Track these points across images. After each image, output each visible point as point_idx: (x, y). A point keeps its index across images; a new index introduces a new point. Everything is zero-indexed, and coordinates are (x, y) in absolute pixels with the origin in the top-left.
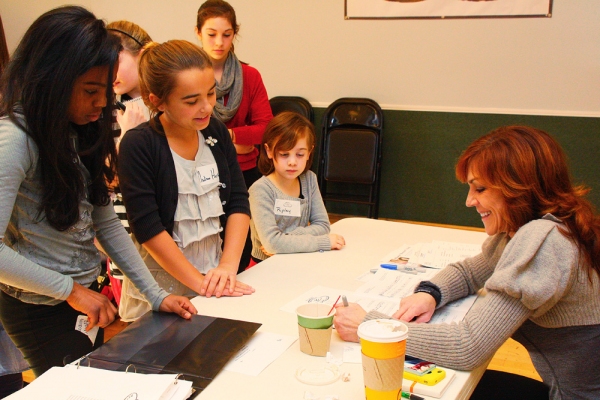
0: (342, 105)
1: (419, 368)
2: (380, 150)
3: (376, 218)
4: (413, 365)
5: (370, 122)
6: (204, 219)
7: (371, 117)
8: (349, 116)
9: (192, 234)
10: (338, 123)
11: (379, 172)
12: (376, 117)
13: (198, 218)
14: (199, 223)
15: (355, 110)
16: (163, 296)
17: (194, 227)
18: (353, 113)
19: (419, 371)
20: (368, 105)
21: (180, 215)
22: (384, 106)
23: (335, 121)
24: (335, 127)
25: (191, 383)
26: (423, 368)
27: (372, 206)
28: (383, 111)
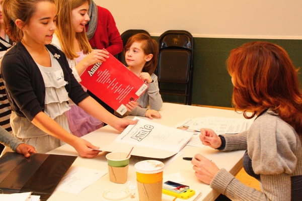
0: (169, 35)
1: (179, 189)
2: (192, 62)
3: (190, 104)
4: (175, 188)
5: (186, 45)
6: (61, 102)
7: (186, 42)
8: (173, 42)
9: (56, 112)
10: (166, 46)
11: (191, 76)
12: (189, 42)
13: (57, 101)
14: (59, 104)
15: (177, 38)
16: (19, 143)
17: (56, 107)
18: (175, 40)
19: (178, 191)
20: (185, 35)
21: (48, 100)
22: (195, 35)
23: (164, 44)
24: (164, 48)
25: (39, 197)
26: (181, 189)
27: (187, 97)
28: (194, 38)
